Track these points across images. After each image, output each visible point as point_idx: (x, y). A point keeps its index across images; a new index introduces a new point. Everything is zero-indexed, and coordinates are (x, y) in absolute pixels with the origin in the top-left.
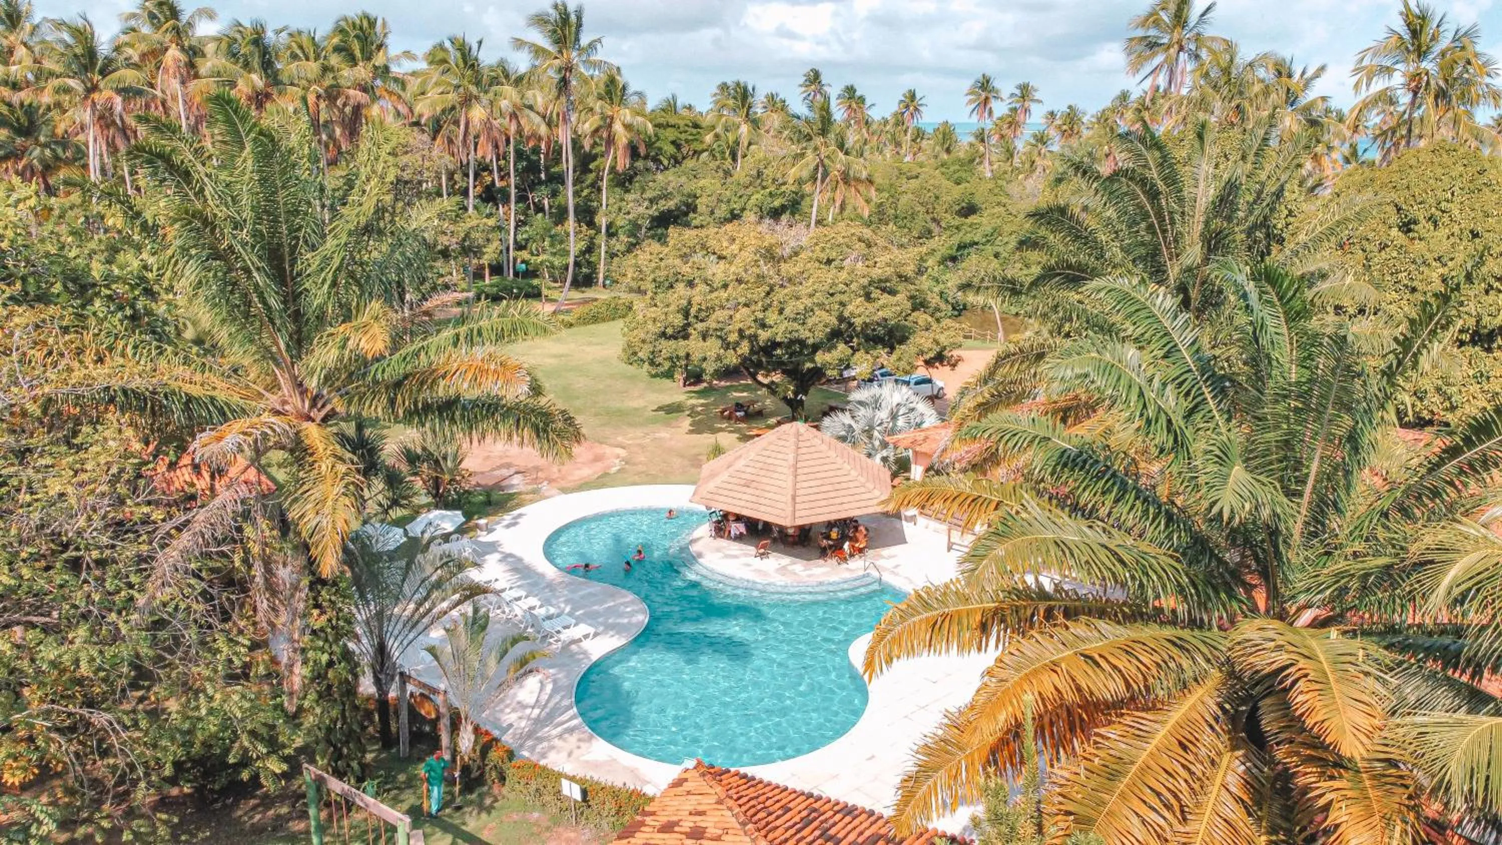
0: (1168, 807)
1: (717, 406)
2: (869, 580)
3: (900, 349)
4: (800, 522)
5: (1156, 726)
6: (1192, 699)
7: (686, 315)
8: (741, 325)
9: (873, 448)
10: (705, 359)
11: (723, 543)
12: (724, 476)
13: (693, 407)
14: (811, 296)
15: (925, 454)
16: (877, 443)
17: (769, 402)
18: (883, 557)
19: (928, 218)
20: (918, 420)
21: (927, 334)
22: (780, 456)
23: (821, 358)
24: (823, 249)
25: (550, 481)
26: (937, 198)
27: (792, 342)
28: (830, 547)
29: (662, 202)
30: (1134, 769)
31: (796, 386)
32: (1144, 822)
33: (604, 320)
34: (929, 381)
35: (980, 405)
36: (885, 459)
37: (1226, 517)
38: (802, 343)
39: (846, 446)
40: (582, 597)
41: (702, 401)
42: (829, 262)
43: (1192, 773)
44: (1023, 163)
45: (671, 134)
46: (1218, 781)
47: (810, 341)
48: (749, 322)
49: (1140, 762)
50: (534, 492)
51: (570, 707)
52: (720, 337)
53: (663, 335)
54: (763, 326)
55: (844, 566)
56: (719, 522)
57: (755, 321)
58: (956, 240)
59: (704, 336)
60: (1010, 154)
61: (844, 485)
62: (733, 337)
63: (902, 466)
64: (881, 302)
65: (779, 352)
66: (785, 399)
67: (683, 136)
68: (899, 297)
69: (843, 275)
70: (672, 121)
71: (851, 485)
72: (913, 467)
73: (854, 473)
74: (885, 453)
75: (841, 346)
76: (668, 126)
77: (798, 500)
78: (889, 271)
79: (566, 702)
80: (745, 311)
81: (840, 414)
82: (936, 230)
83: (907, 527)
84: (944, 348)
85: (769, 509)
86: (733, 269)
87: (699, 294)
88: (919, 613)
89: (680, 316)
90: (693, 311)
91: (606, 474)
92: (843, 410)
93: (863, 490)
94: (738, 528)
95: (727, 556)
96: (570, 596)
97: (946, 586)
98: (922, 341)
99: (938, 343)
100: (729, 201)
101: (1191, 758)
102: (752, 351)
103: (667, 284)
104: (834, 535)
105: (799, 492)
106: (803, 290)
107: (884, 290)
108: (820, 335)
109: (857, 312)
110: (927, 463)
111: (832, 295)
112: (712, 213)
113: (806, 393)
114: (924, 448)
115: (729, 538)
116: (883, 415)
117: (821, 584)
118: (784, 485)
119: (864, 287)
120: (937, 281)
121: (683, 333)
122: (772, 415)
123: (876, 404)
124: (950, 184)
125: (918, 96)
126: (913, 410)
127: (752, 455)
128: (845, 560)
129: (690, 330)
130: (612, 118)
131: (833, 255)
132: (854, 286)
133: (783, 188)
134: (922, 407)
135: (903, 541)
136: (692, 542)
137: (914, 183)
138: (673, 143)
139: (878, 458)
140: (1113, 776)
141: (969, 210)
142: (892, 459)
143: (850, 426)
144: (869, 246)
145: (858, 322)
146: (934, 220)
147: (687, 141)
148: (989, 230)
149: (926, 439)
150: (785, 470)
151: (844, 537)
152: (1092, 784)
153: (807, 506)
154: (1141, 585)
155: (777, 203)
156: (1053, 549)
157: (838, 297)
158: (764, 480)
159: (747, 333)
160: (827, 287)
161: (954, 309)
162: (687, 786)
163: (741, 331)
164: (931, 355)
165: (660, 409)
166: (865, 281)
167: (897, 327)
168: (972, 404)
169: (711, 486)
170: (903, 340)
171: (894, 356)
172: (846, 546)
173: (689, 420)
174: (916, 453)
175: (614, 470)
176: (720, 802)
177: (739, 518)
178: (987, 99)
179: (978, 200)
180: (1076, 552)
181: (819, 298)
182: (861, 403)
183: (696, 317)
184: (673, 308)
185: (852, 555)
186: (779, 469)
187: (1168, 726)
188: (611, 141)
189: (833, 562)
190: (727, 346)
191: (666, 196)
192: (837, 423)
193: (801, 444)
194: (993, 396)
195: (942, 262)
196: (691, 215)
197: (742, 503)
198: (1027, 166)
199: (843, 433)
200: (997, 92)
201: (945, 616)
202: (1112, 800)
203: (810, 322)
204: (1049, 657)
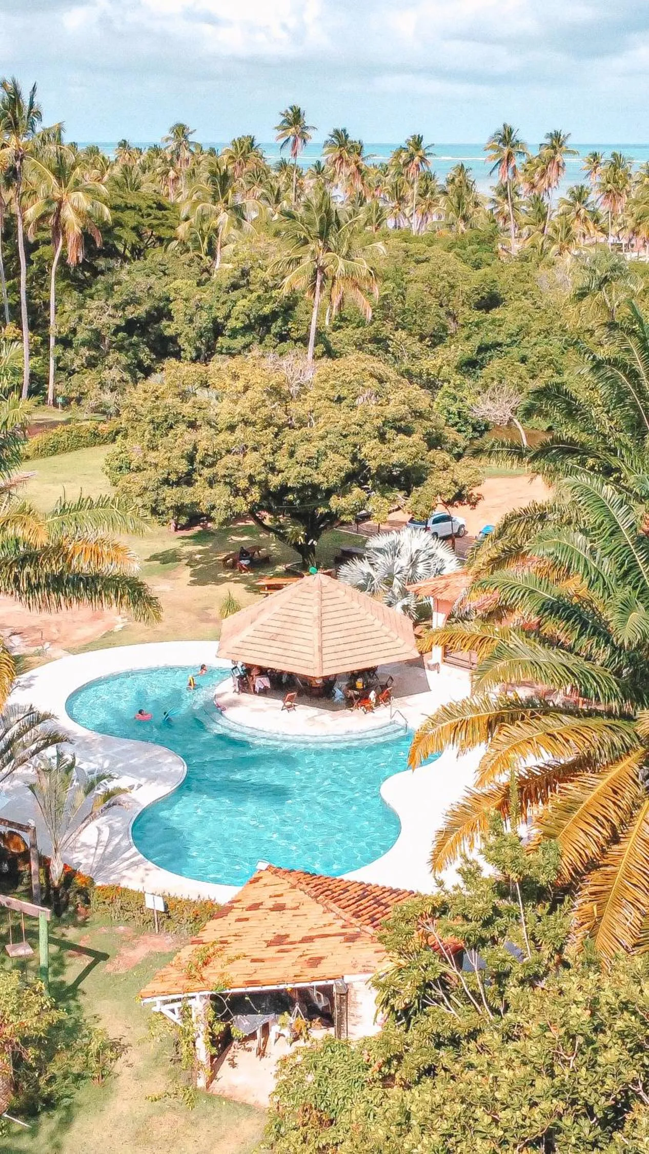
0: (603, 826)
1: (218, 553)
2: (397, 727)
3: (417, 492)
4: (327, 673)
5: (598, 781)
6: (623, 764)
7: (191, 459)
8: (251, 471)
9: (394, 597)
10: (213, 508)
11: (246, 697)
12: (249, 631)
13: (191, 554)
14: (323, 438)
15: (446, 602)
16: (396, 590)
17: (274, 547)
18: (406, 705)
19: (442, 312)
20: (438, 566)
21: (445, 474)
22: (304, 608)
23: (335, 503)
24: (333, 387)
25: (53, 642)
26: (452, 287)
27: (305, 487)
28: (356, 697)
29: (130, 309)
30: (583, 806)
31: (306, 530)
32: (586, 834)
33: (64, 450)
34: (447, 518)
35: (492, 560)
36: (405, 608)
37: (626, 644)
38: (315, 488)
39: (365, 594)
40: (117, 753)
41: (200, 548)
42: (340, 400)
43: (619, 807)
44: (556, 231)
45: (130, 218)
46: (641, 818)
47: (324, 486)
48: (260, 468)
49: (587, 802)
50: (39, 654)
51: (129, 848)
52: (230, 484)
53: (166, 482)
54: (273, 470)
55: (370, 715)
56: (241, 677)
57: (265, 465)
58: (476, 341)
59: (211, 483)
60: (542, 215)
61: (368, 636)
62: (243, 484)
63: (423, 614)
64: (398, 443)
65: (291, 497)
66: (296, 545)
67: (146, 221)
68: (416, 437)
69: (357, 416)
70: (131, 202)
71: (374, 635)
72: (435, 614)
73: (378, 623)
74: (405, 601)
75: (357, 490)
76: (127, 207)
77: (325, 651)
78: (404, 409)
79: (125, 843)
80: (256, 455)
81: (357, 561)
82: (452, 327)
83: (430, 675)
84: (464, 487)
85: (296, 662)
86: (239, 409)
87: (204, 438)
88: (445, 721)
89: (184, 461)
90: (198, 457)
91: (110, 633)
92: (361, 557)
93: (387, 639)
94: (262, 682)
95: (254, 710)
96: (106, 753)
97: (464, 701)
98: (439, 481)
99: (456, 484)
100: (211, 308)
101: (619, 798)
102: (263, 498)
103: (165, 425)
104: (359, 684)
105: (325, 644)
106: (315, 431)
107: (399, 430)
108: (334, 480)
109: (372, 454)
110: (448, 610)
111: (345, 436)
112: (191, 321)
113: (317, 538)
114: (445, 596)
115: (255, 693)
116: (403, 562)
117: (348, 732)
118: (309, 636)
119: (379, 428)
120: (455, 399)
121: (187, 480)
122: (279, 561)
123: (395, 551)
124: (466, 268)
125: (424, 143)
126: (432, 556)
127: (277, 609)
128: (371, 709)
129: (195, 476)
130: (60, 203)
131: (344, 393)
132: (368, 427)
133: (274, 293)
134: (443, 553)
135: (428, 689)
136: (216, 696)
137: (423, 270)
138: (135, 229)
139: (398, 607)
140: (570, 810)
141: (490, 302)
142: (412, 606)
143: (369, 574)
144: (381, 381)
145: (373, 465)
146: (449, 314)
147: (151, 226)
148: (514, 328)
149: (447, 586)
150: (309, 623)
151: (368, 688)
152: (556, 815)
153: (334, 656)
154: (586, 689)
155: (267, 310)
156: (529, 666)
157: (351, 439)
158: (288, 633)
159: (258, 478)
160: (339, 428)
161: (474, 430)
162: (262, 882)
163: (251, 478)
164: (450, 496)
165: (154, 558)
166: (379, 422)
167: (414, 469)
168: (485, 559)
169: (236, 641)
170: (419, 482)
171: (411, 500)
172: (372, 695)
173: (189, 570)
174: (437, 601)
175: (118, 627)
176: (294, 887)
177: (263, 671)
178: (510, 155)
179: (499, 289)
180: (543, 668)
181: (332, 439)
182: (379, 550)
183: (202, 463)
184: (177, 452)
185: (377, 704)
186: (304, 622)
187: (606, 781)
188: (59, 229)
189: (360, 711)
190: (236, 492)
191: (136, 301)
192: (356, 570)
193: (325, 596)
194: (504, 551)
195: (458, 368)
196: (165, 323)
197: (269, 656)
198: (562, 235)
199: (362, 581)
200: (523, 145)
201: (462, 721)
202: (568, 824)
203: (324, 466)
204: (526, 736)
